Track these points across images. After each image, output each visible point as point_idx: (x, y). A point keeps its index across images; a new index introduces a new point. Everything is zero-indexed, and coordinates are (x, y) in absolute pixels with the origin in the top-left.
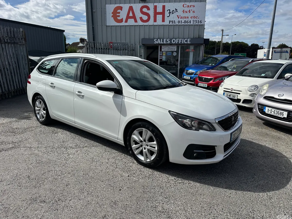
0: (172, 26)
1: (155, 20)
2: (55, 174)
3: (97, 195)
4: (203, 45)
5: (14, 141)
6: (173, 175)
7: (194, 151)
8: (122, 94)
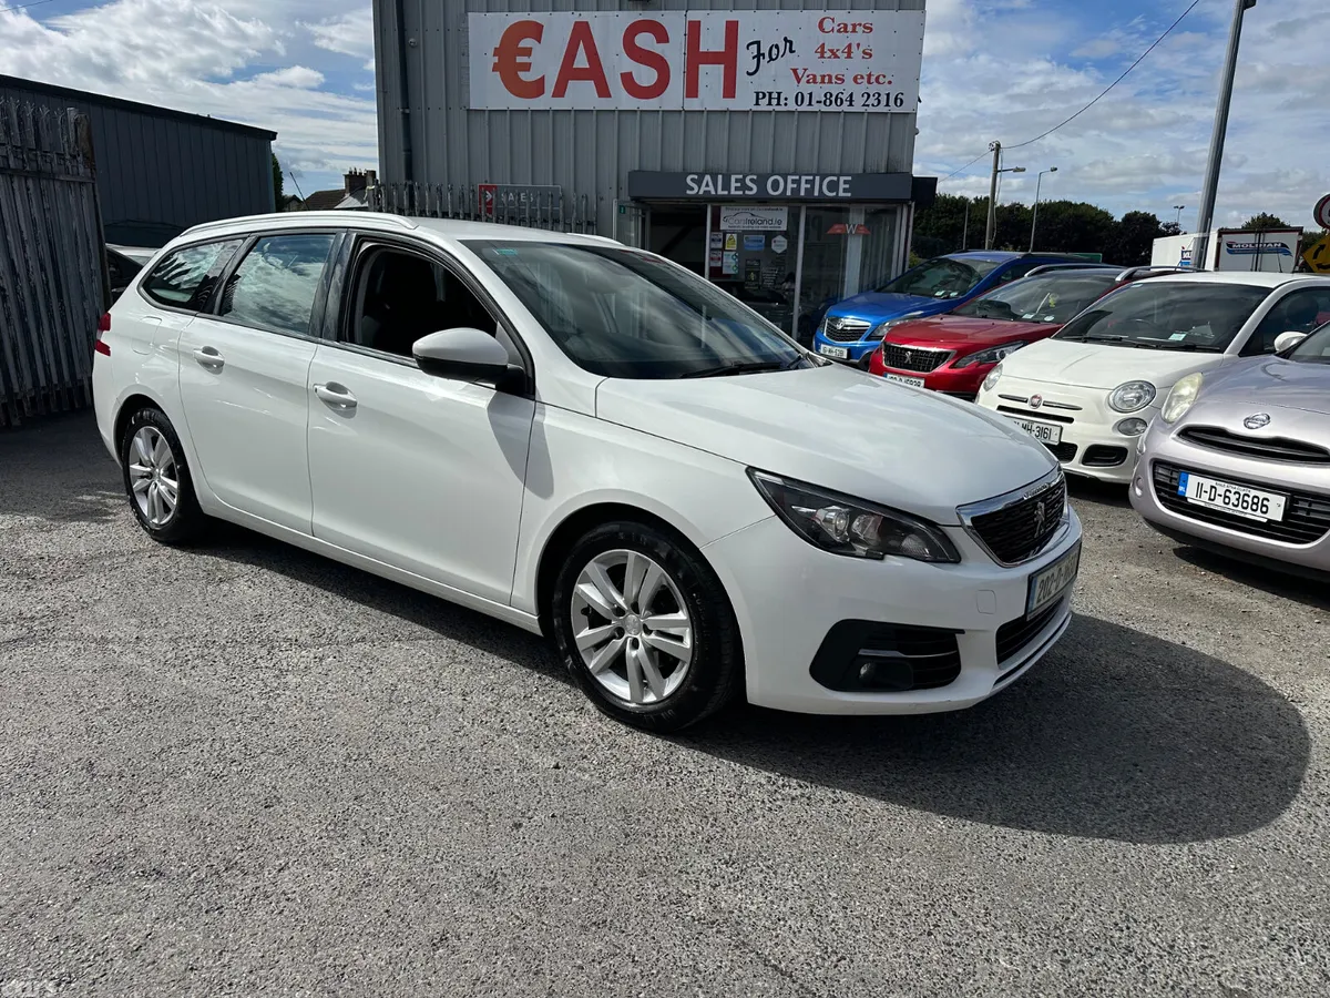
0: (770, 116)
1: (692, 90)
2: (216, 754)
3: (410, 849)
4: (910, 207)
5: (24, 609)
6: (762, 764)
7: (862, 652)
8: (534, 393)
